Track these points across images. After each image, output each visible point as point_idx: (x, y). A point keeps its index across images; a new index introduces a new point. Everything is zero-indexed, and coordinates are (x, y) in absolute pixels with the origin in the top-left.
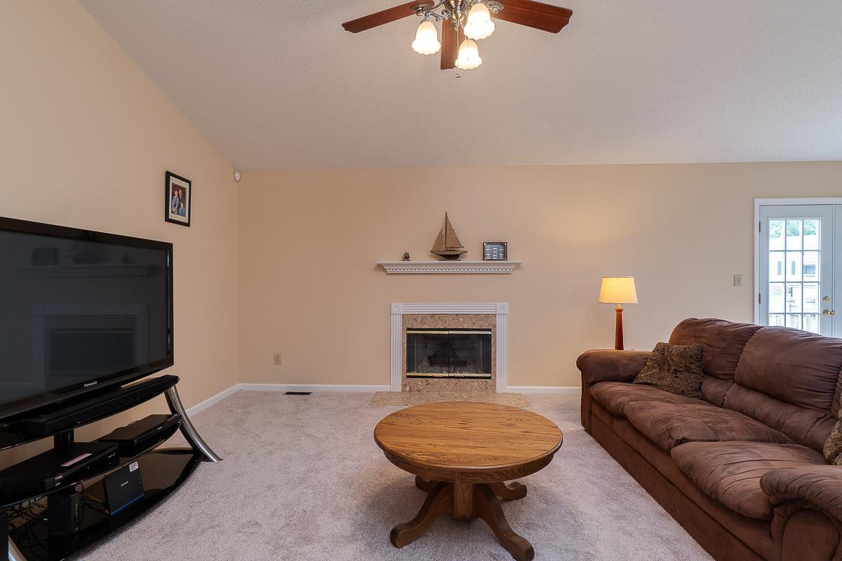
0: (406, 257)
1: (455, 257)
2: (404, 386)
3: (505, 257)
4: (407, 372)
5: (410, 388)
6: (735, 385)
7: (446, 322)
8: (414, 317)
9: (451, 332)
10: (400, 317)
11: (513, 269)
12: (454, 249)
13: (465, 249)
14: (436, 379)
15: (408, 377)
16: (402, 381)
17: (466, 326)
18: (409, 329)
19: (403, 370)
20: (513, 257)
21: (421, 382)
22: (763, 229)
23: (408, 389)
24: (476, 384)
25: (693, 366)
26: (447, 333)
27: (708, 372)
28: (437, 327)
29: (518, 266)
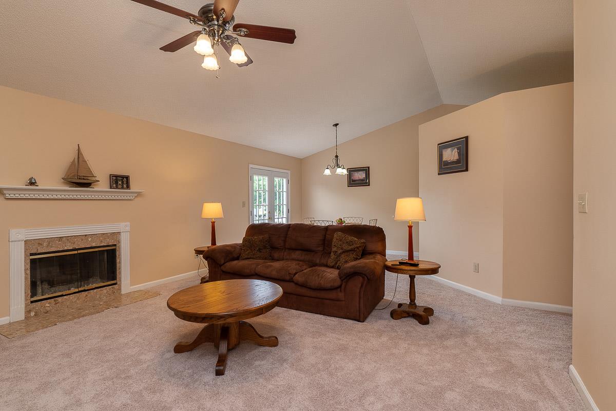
0: (32, 183)
1: (88, 185)
2: (28, 312)
3: (128, 187)
4: (32, 297)
5: (36, 312)
6: (287, 250)
7: (74, 243)
8: (40, 242)
9: (79, 252)
10: (23, 242)
11: (135, 197)
12: (87, 178)
13: (97, 179)
14: (65, 297)
15: (32, 302)
16: (26, 307)
17: (94, 245)
18: (31, 254)
19: (26, 296)
20: (134, 187)
21: (50, 303)
22: (252, 179)
23: (33, 314)
24: (105, 291)
25: (267, 245)
26: (76, 252)
27: (273, 248)
28: (66, 248)
29: (139, 194)
